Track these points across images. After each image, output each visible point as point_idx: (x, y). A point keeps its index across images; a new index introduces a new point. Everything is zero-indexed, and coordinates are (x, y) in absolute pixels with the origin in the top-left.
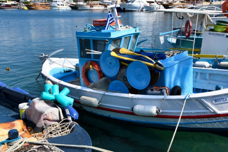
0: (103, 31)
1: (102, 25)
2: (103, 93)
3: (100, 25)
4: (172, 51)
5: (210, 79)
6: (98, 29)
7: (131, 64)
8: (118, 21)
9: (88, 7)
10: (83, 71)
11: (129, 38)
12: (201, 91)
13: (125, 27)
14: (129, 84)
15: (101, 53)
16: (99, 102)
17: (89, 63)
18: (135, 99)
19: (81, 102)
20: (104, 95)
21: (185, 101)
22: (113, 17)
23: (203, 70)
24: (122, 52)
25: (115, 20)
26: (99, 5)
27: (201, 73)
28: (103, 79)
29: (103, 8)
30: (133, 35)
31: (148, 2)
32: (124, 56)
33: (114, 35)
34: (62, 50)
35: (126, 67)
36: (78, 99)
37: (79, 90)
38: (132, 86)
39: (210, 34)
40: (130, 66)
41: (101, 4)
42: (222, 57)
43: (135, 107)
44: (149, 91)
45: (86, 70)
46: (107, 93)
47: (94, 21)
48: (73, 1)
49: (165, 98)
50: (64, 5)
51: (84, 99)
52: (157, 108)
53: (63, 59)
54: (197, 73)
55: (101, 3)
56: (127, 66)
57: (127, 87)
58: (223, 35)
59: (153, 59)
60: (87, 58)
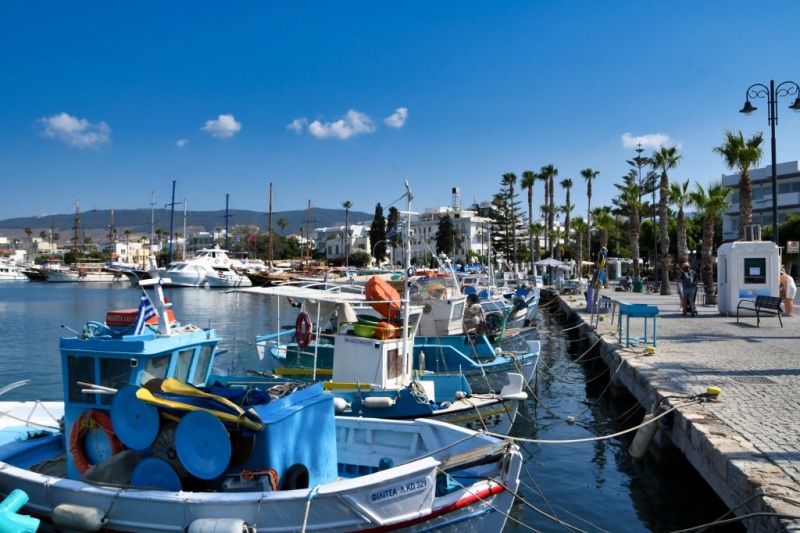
0: (126, 338)
1: (125, 324)
2: (115, 493)
3: (123, 322)
4: (288, 384)
5: (374, 443)
6: (118, 332)
7: (186, 418)
8: (165, 315)
9: (75, 276)
10: (73, 437)
11: (190, 354)
12: (357, 470)
13: (184, 328)
14: (182, 468)
15: (115, 390)
16: (102, 517)
17: (88, 415)
18: (194, 504)
19: (55, 520)
20: (117, 497)
21: (309, 503)
22: (152, 305)
23: (360, 422)
24: (167, 388)
25: (157, 313)
26: (100, 272)
27: (356, 430)
28: (123, 454)
29: (111, 279)
30: (200, 347)
31: (215, 269)
32: (169, 400)
33: (151, 348)
34: (22, 383)
35: (174, 425)
36: (48, 513)
37: (53, 487)
38: (188, 473)
39: (346, 340)
40: (184, 422)
41: (107, 271)
42: (368, 387)
43: (193, 524)
44: (229, 484)
45: (80, 433)
46: (124, 494)
47: (109, 314)
48: (33, 262)
49: (265, 498)
50: (10, 271)
51: (63, 511)
52: (245, 523)
53: (30, 404)
54: (347, 430)
55: (106, 267)
56: (176, 423)
57: (178, 474)
58: (371, 343)
59: (239, 405)
60: (87, 402)
